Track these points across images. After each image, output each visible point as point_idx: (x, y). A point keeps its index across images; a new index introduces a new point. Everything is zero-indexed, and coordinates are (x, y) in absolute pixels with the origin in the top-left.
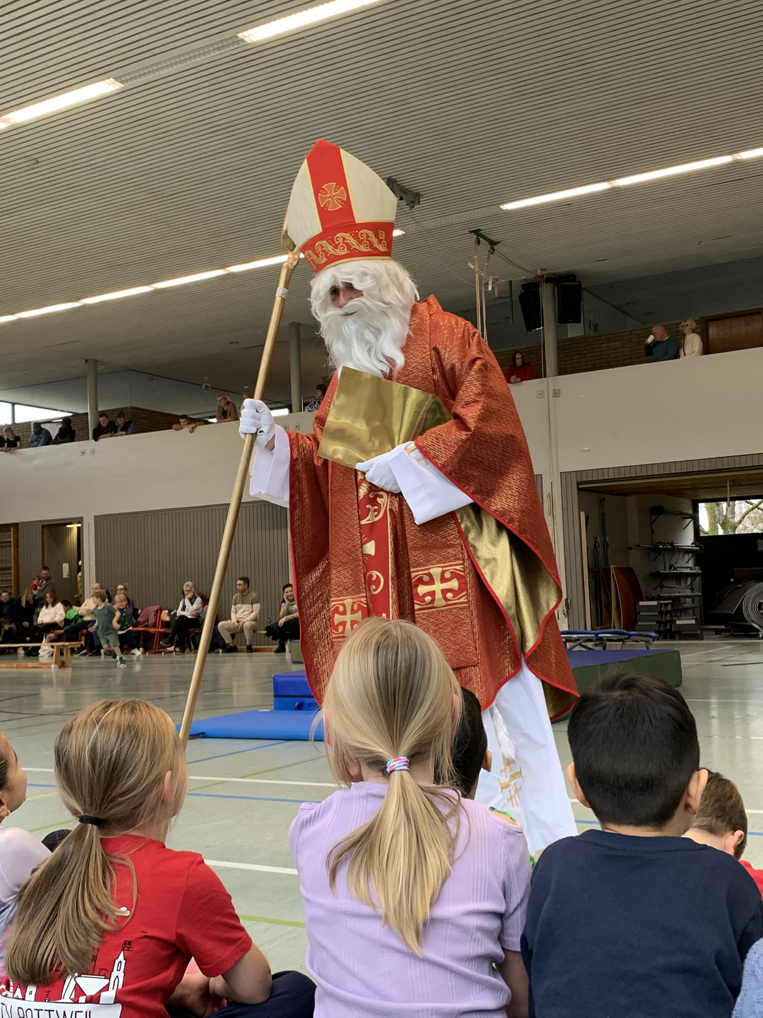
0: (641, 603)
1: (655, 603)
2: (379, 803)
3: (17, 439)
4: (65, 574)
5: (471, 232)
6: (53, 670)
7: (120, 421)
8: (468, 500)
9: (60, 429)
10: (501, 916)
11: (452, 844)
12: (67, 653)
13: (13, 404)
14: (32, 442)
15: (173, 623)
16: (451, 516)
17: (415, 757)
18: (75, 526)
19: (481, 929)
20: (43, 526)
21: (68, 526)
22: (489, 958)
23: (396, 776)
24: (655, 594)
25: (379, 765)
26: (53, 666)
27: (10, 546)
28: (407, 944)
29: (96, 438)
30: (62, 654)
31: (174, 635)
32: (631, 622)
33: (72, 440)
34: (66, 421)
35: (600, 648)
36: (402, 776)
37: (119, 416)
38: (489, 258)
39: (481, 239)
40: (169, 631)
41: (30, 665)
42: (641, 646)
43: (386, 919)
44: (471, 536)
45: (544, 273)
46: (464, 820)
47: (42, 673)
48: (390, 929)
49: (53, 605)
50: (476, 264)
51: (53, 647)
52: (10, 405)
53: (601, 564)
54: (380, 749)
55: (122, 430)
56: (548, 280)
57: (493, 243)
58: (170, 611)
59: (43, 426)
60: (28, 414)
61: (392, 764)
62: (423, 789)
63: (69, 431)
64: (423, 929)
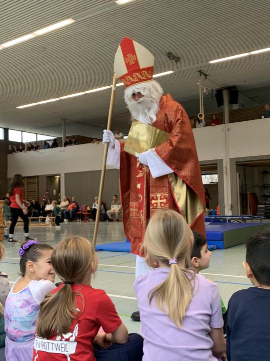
0: (259, 206)
1: (264, 206)
2: (167, 276)
3: (38, 146)
4: (55, 193)
5: (198, 71)
7: (73, 140)
8: (172, 171)
9: (53, 143)
10: (210, 316)
11: (192, 290)
13: (37, 134)
14: (43, 147)
15: (91, 211)
16: (166, 176)
17: (179, 258)
18: (58, 177)
19: (203, 320)
20: (47, 177)
21: (56, 177)
22: (206, 330)
23: (173, 266)
24: (264, 202)
25: (166, 262)
26: (50, 225)
27: (36, 184)
28: (177, 325)
29: (65, 146)
32: (255, 213)
33: (57, 147)
34: (55, 140)
35: (243, 222)
36: (175, 266)
37: (73, 138)
38: (204, 81)
39: (202, 74)
40: (90, 214)
41: (43, 224)
42: (259, 221)
43: (169, 316)
44: (173, 184)
45: (224, 86)
46: (196, 281)
47: (47, 228)
48: (170, 320)
50: (200, 83)
51: (50, 219)
52: (35, 135)
53: (244, 192)
54: (166, 256)
55: (74, 143)
56: (226, 89)
57: (206, 75)
59: (47, 142)
60: (42, 138)
61: (171, 261)
62: (182, 270)
63: (56, 144)
64: (183, 320)
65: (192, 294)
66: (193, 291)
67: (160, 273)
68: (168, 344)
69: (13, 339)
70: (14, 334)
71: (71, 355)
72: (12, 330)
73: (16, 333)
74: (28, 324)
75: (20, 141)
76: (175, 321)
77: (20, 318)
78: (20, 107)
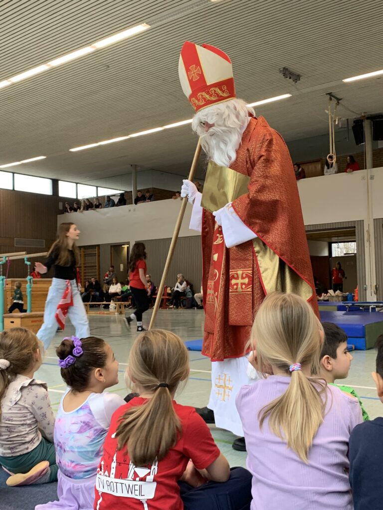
2: (286, 387)
4: (122, 270)
5: (327, 94)
6: (116, 315)
7: (147, 195)
8: (255, 236)
9: (119, 199)
10: (347, 444)
11: (323, 407)
12: (123, 307)
13: (97, 187)
14: (106, 205)
15: (172, 294)
18: (126, 246)
19: (338, 450)
20: (111, 246)
21: (123, 246)
22: (342, 465)
25: (285, 368)
26: (116, 313)
27: (96, 256)
28: (300, 458)
29: (136, 203)
30: (120, 308)
31: (173, 300)
33: (125, 205)
34: (122, 195)
37: (147, 192)
38: (336, 107)
39: (332, 98)
40: (170, 298)
41: (105, 312)
43: (289, 444)
45: (365, 114)
46: (329, 395)
47: (111, 317)
48: (291, 449)
49: (116, 284)
50: (330, 110)
51: (116, 304)
52: (95, 188)
54: (285, 359)
55: (148, 199)
56: (368, 118)
57: (338, 100)
58: (171, 288)
59: (111, 197)
60: (104, 192)
61: (293, 367)
62: (309, 380)
63: (123, 200)
64: (309, 451)
65: (323, 413)
66: (324, 410)
67: (274, 383)
68: (289, 484)
69: (69, 475)
70: (70, 469)
71: (148, 501)
72: (67, 463)
73: (74, 467)
74: (90, 455)
75: (75, 197)
76: (298, 452)
77: (78, 447)
78: (73, 150)
